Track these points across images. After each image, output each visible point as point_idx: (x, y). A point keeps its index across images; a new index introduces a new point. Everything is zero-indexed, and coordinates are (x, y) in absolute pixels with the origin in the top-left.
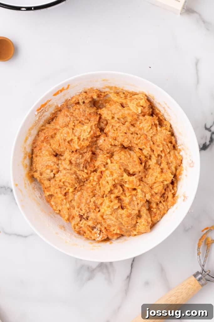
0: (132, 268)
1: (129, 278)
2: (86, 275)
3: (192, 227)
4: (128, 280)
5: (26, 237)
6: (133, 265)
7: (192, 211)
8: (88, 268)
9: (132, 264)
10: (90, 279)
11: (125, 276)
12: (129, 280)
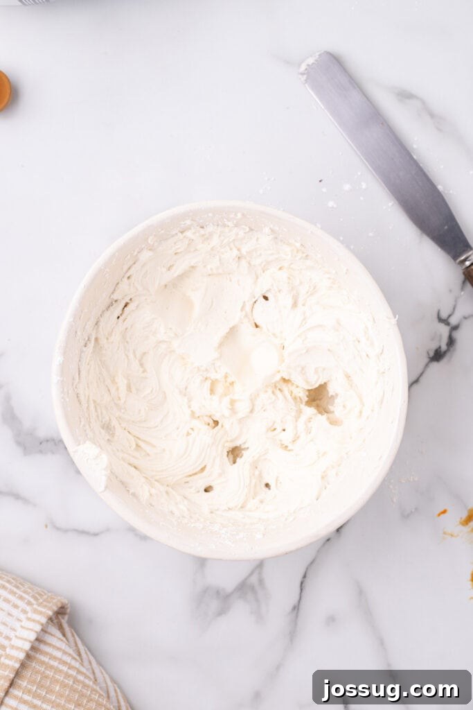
0: (301, 590)
1: (296, 609)
2: (214, 605)
3: (416, 509)
4: (295, 612)
5: (96, 535)
6: (303, 585)
7: (416, 479)
8: (218, 592)
9: (302, 583)
10: (222, 612)
11: (289, 607)
12: (297, 613)
